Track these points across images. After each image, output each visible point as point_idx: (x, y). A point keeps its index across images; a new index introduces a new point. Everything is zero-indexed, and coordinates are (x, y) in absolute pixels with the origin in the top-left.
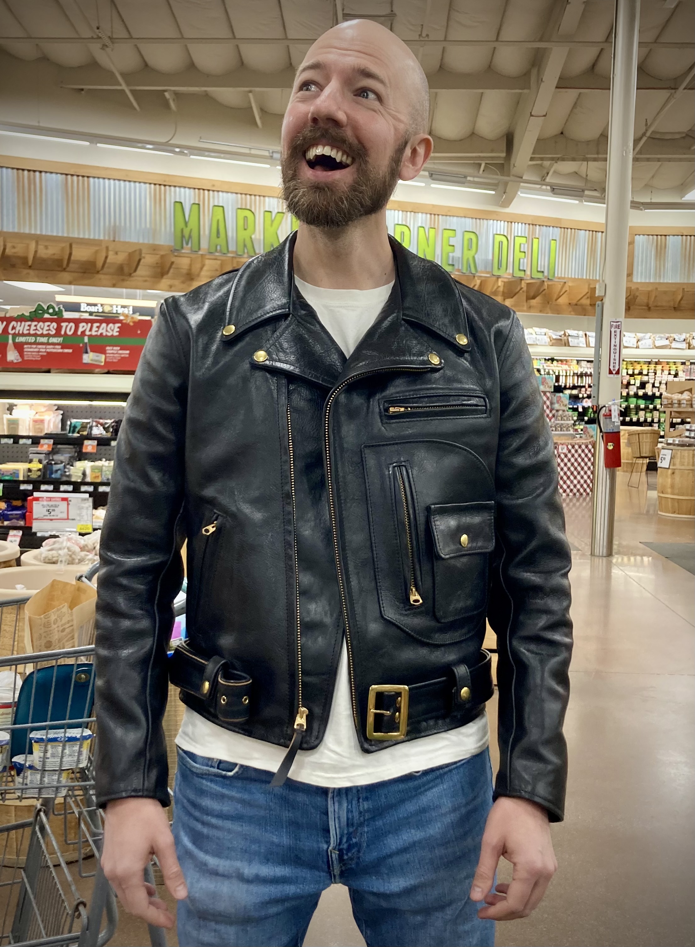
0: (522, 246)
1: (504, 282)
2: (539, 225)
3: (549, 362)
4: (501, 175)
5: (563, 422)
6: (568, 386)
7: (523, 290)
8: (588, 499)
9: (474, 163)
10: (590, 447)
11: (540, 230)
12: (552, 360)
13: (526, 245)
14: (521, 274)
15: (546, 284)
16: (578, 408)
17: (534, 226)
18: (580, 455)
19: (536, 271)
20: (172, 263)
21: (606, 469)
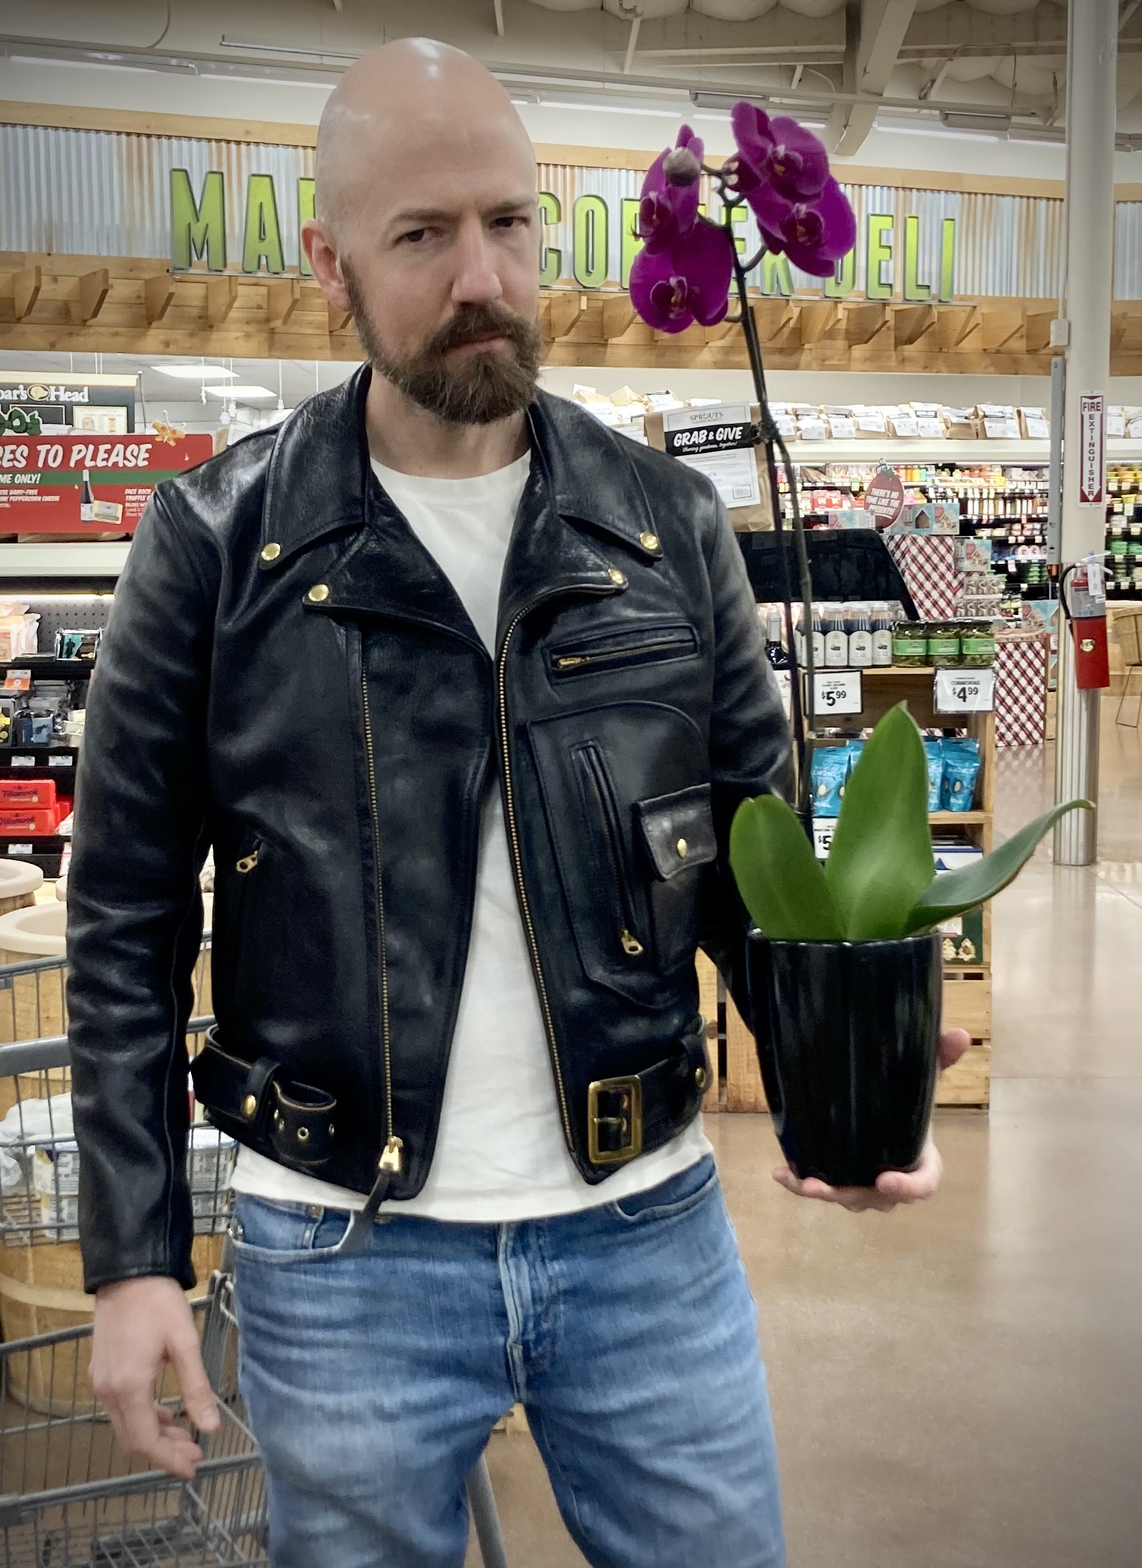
0: (884, 233)
1: (849, 310)
2: (918, 190)
3: (946, 473)
4: (837, 91)
5: (980, 597)
6: (984, 522)
7: (887, 325)
8: (1036, 752)
9: (780, 66)
10: (1037, 645)
11: (919, 200)
12: (951, 467)
13: (892, 234)
14: (884, 293)
15: (935, 311)
16: (1006, 565)
17: (908, 192)
18: (1017, 665)
19: (914, 284)
20: (171, 295)
21: (1080, 692)
